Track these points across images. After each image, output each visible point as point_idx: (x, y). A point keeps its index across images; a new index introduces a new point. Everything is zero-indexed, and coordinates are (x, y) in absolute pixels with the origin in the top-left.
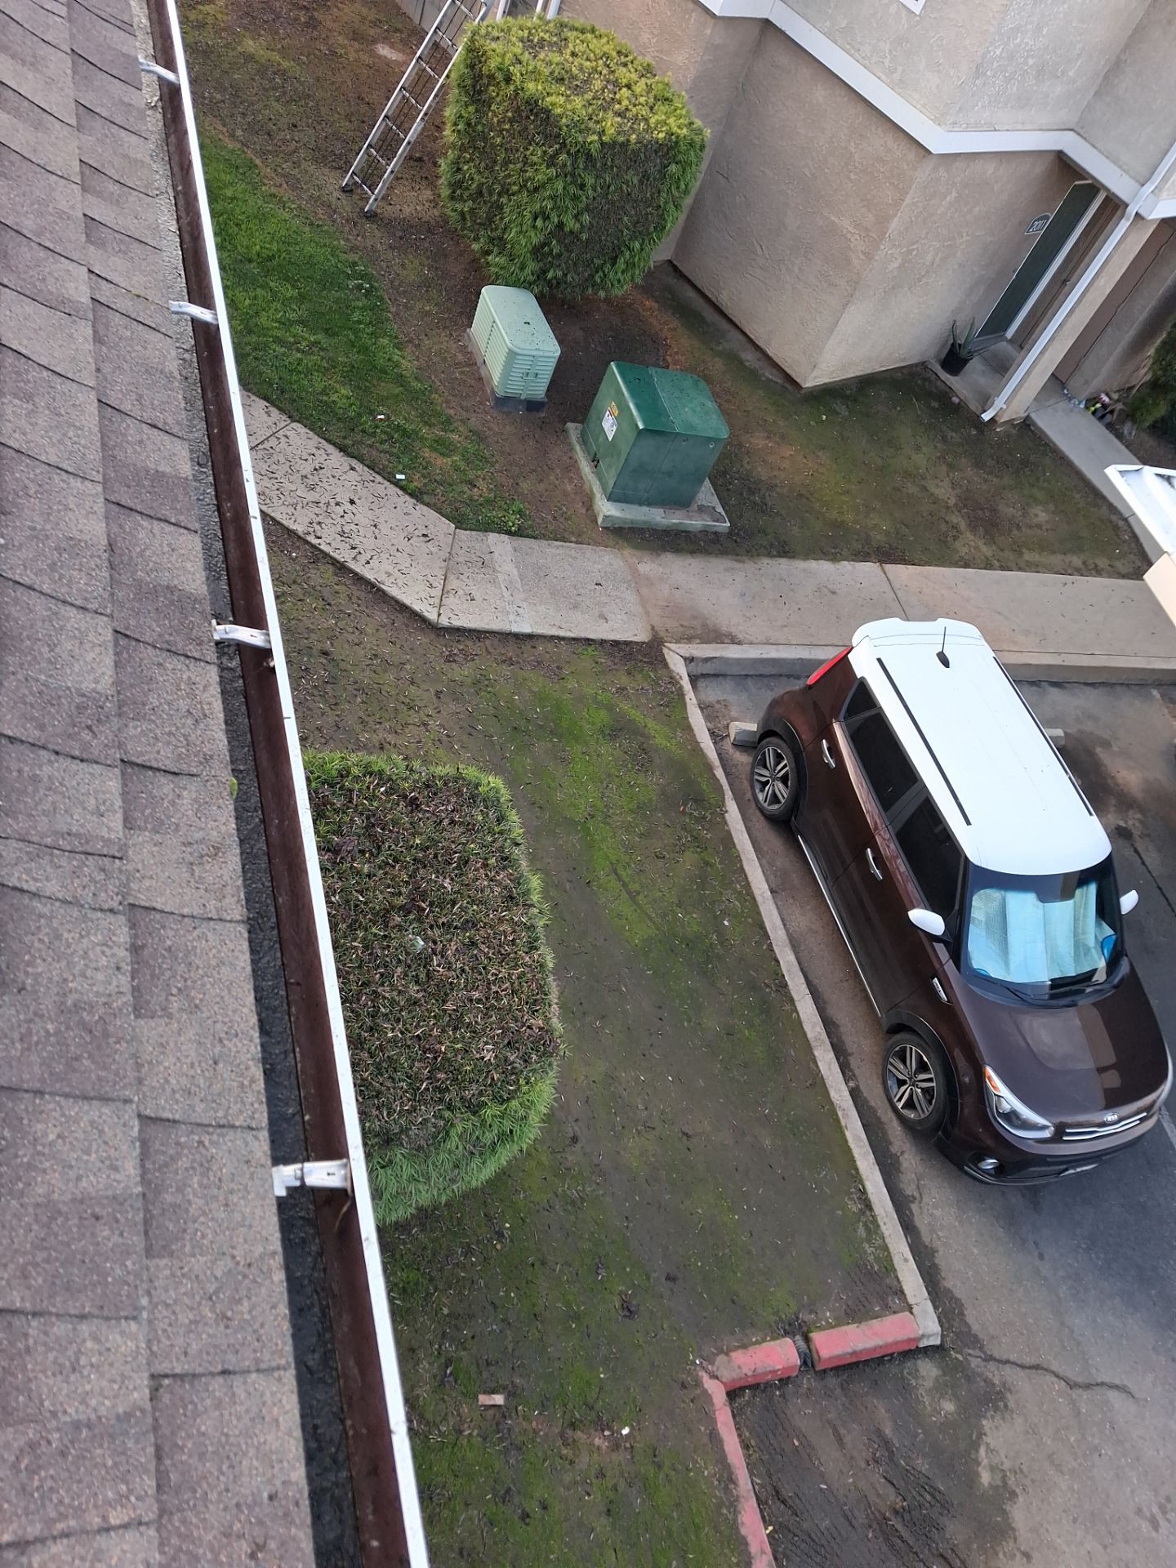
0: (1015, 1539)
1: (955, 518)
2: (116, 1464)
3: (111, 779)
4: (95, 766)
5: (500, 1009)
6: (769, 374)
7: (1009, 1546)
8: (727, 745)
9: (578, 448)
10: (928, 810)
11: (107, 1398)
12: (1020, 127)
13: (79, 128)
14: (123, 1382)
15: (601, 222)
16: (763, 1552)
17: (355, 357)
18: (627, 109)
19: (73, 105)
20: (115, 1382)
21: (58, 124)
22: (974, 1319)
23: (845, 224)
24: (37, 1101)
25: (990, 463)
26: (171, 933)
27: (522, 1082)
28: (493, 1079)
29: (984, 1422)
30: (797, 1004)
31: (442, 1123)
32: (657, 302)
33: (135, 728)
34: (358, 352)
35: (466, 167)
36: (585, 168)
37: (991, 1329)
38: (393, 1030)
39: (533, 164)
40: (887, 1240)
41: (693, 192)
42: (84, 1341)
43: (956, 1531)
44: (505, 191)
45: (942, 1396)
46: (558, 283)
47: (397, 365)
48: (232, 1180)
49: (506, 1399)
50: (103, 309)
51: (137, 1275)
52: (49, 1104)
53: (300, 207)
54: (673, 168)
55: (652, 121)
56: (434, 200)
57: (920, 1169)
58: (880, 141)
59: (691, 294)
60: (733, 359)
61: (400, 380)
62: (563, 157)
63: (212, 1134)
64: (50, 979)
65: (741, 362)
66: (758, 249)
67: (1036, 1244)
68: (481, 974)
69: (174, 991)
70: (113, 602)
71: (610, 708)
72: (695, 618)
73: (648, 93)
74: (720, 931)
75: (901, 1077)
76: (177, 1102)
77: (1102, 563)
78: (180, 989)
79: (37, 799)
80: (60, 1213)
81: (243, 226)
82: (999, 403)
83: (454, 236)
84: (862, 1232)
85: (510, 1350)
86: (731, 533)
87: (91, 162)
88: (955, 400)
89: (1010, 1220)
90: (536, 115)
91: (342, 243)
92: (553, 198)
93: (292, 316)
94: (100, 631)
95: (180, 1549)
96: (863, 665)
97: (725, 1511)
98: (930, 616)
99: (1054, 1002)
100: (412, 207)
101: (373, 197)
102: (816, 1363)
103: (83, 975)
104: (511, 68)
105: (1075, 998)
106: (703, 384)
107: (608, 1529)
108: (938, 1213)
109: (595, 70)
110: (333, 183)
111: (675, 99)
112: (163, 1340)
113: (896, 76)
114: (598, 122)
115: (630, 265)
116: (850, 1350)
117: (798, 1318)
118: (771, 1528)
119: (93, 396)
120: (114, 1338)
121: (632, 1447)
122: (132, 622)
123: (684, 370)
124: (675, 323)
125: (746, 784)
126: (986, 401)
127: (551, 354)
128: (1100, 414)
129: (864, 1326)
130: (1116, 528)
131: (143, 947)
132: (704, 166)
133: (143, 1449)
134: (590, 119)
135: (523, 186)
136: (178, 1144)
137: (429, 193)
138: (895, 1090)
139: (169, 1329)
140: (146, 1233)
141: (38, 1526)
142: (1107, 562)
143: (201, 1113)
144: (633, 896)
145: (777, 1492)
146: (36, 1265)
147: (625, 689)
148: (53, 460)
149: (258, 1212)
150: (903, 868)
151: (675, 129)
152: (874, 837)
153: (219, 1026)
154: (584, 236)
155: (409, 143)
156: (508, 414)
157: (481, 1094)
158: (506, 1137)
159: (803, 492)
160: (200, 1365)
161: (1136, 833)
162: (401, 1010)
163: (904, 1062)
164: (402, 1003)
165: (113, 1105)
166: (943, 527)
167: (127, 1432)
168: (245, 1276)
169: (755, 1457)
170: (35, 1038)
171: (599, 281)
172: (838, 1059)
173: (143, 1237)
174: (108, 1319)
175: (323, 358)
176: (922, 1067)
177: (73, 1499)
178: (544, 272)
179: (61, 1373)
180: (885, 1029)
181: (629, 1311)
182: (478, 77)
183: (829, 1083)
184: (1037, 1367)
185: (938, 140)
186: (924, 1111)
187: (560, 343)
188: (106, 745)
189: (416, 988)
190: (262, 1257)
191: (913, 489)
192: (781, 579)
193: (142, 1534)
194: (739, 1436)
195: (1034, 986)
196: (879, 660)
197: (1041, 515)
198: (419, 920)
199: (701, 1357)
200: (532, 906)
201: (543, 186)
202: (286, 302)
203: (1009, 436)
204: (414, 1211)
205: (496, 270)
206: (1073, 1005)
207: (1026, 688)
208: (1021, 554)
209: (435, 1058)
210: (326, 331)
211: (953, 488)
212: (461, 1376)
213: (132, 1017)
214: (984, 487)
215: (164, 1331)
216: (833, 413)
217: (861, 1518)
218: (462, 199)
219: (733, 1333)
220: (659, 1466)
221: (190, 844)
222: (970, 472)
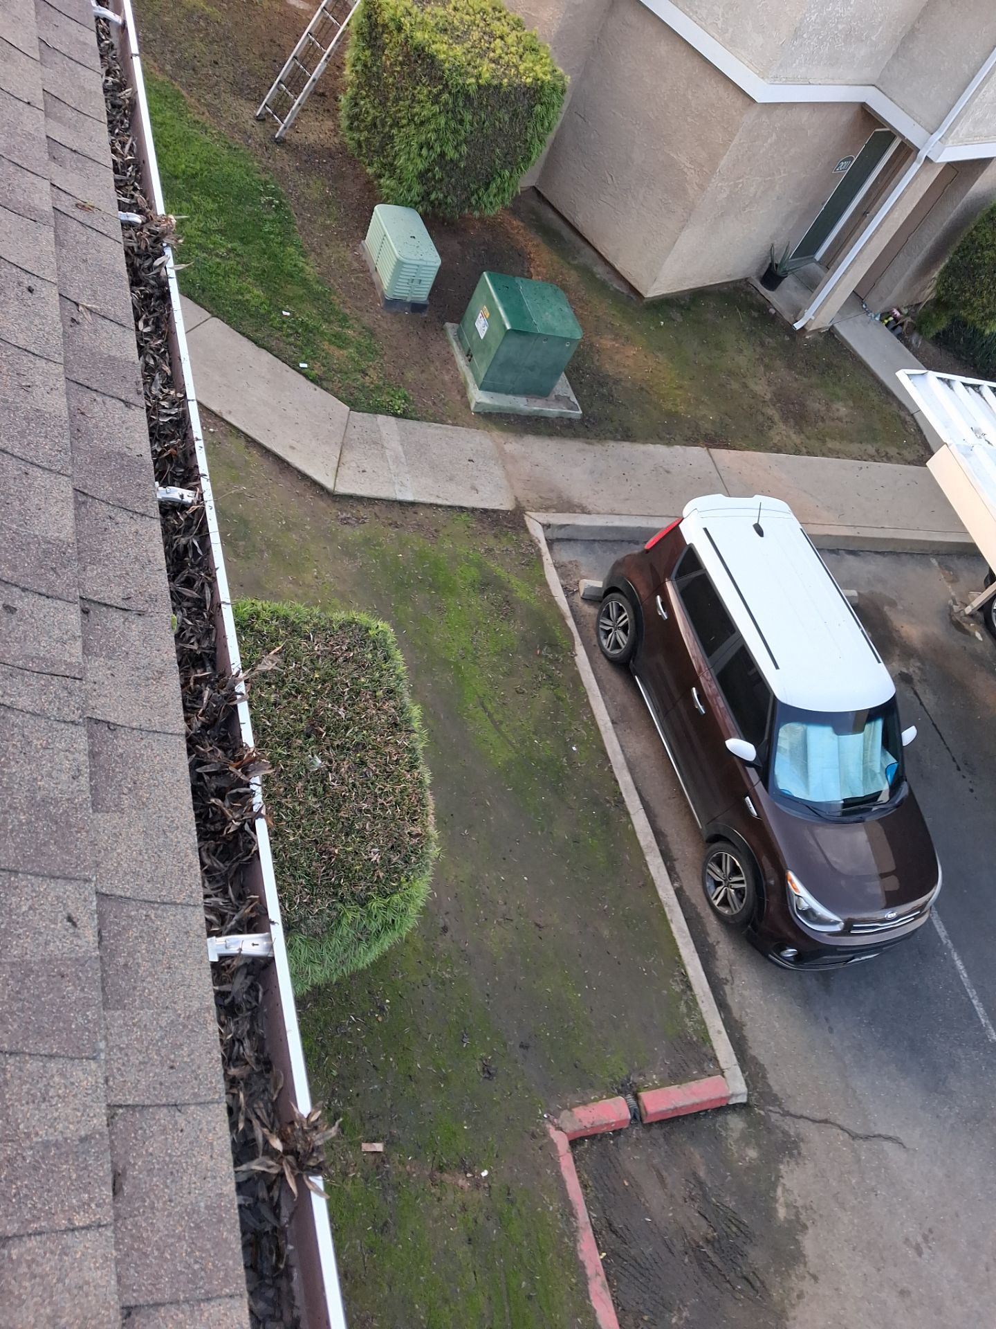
0: (805, 1264)
1: (770, 411)
2: (79, 1177)
3: (72, 614)
4: (58, 602)
5: (385, 818)
6: (616, 285)
7: (800, 1269)
8: (577, 599)
9: (454, 344)
10: (744, 656)
11: (70, 1123)
12: (831, 82)
13: (42, 62)
14: (84, 1111)
15: (477, 152)
16: (598, 1274)
17: (266, 263)
18: (500, 57)
19: (37, 41)
20: (79, 1111)
21: (24, 58)
22: (776, 1082)
23: (683, 159)
24: (12, 879)
25: (801, 364)
26: (122, 743)
27: (403, 879)
28: (378, 877)
29: (781, 1167)
30: (632, 817)
31: (335, 914)
32: (522, 221)
33: (92, 570)
34: (269, 258)
35: (362, 103)
36: (464, 106)
37: (788, 1091)
38: (294, 835)
39: (419, 102)
40: (704, 1016)
41: (555, 129)
42: (53, 1076)
43: (757, 1256)
44: (396, 124)
45: (747, 1145)
46: (440, 204)
47: (302, 270)
48: (174, 948)
49: (385, 1146)
50: (63, 216)
51: (96, 1023)
52: (22, 881)
53: (219, 133)
54: (538, 108)
55: (521, 68)
56: (334, 130)
57: (732, 957)
58: (713, 91)
59: (551, 215)
60: (585, 271)
61: (304, 283)
62: (445, 96)
63: (158, 909)
64: (22, 778)
65: (593, 275)
66: (609, 179)
67: (827, 1019)
68: (369, 789)
69: (126, 791)
70: (74, 465)
71: (479, 566)
72: (552, 491)
73: (518, 43)
74: (569, 755)
75: (718, 879)
76: (128, 883)
77: (892, 451)
78: (130, 789)
79: (10, 627)
80: (32, 971)
81: (171, 148)
82: (809, 314)
83: (352, 160)
84: (683, 1009)
85: (389, 1106)
86: (583, 420)
87: (52, 92)
88: (772, 311)
89: (806, 1000)
90: (423, 60)
91: (256, 164)
92: (436, 131)
93: (214, 226)
94: (63, 489)
95: (133, 1248)
96: (692, 534)
97: (566, 1240)
98: (748, 493)
99: (845, 818)
100: (316, 136)
101: (283, 126)
102: (644, 1118)
103: (50, 775)
104: (402, 19)
105: (863, 815)
106: (561, 293)
107: (469, 1254)
108: (746, 993)
109: (473, 23)
110: (248, 113)
111: (541, 50)
112: (118, 1077)
113: (728, 35)
114: (475, 67)
115: (501, 190)
116: (672, 1107)
117: (629, 1080)
118: (604, 1254)
119: (55, 290)
120: (78, 1074)
121: (490, 1187)
122: (90, 483)
123: (545, 280)
124: (538, 240)
125: (593, 632)
126: (798, 313)
127: (432, 264)
128: (892, 326)
129: (684, 1086)
130: (904, 422)
131: (99, 753)
132: (564, 107)
133: (102, 1165)
134: (469, 64)
135: (411, 120)
136: (129, 917)
137: (330, 123)
138: (712, 890)
139: (123, 1068)
140: (103, 989)
141: (16, 1225)
142: (897, 451)
143: (148, 892)
144: (497, 725)
145: (610, 1225)
146: (12, 1013)
147: (492, 550)
148: (21, 343)
149: (196, 974)
150: (722, 705)
151: (540, 75)
152: (698, 678)
153: (163, 820)
154: (462, 165)
155: (314, 80)
156: (396, 314)
157: (368, 889)
158: (389, 926)
159: (644, 386)
160: (148, 1098)
161: (916, 678)
162: (302, 818)
163: (720, 867)
164: (302, 813)
165: (75, 884)
166: (760, 418)
167: (89, 1152)
168: (185, 1026)
169: (591, 1195)
170: (10, 827)
171: (474, 202)
172: (665, 864)
173: (101, 993)
174: (72, 1059)
175: (238, 263)
176: (736, 871)
177: (44, 1204)
178: (428, 194)
179: (34, 1102)
180: (705, 839)
181: (488, 1073)
182: (373, 26)
183: (657, 883)
184: (826, 1121)
185: (762, 91)
186: (737, 908)
187: (441, 254)
188: (68, 585)
189: (314, 800)
190: (199, 1011)
191: (735, 386)
192: (624, 460)
193: (101, 1235)
194: (579, 1177)
195: (828, 805)
196: (705, 530)
197: (842, 409)
198: (317, 742)
199: (548, 1112)
200: (413, 731)
201: (428, 120)
202: (207, 214)
203: (816, 342)
204: (309, 989)
205: (387, 191)
206: (861, 821)
207: (827, 555)
208: (824, 442)
209: (330, 859)
210: (241, 239)
211: (769, 385)
212: (347, 1127)
213: (91, 811)
214: (795, 385)
215: (119, 1069)
216: (670, 319)
217: (679, 1246)
218: (358, 130)
219: (575, 1092)
220: (512, 1202)
221: (138, 668)
222: (783, 372)
